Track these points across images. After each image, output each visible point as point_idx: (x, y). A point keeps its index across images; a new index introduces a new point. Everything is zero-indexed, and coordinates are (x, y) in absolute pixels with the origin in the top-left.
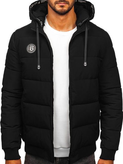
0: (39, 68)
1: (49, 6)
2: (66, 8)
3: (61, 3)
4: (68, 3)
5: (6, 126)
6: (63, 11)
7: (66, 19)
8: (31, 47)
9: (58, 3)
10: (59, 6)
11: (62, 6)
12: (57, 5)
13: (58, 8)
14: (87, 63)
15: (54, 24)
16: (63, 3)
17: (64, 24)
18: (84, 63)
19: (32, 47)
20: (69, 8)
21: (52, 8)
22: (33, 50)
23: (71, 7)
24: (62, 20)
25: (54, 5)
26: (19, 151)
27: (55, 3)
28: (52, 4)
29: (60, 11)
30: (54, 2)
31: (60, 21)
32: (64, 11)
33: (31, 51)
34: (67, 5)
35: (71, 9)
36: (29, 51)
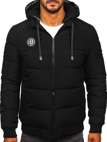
1: (41, 6)
2: (56, 7)
3: (52, 2)
4: (58, 2)
5: (6, 108)
6: (54, 9)
7: (57, 17)
8: (31, 41)
9: (49, 2)
10: (50, 6)
11: (53, 6)
12: (48, 4)
14: (73, 57)
15: (46, 21)
17: (55, 21)
18: (71, 57)
20: (59, 7)
21: (44, 7)
22: (33, 43)
23: (61, 6)
24: (53, 18)
25: (46, 4)
26: (16, 130)
27: (46, 3)
28: (44, 3)
29: (51, 10)
31: (51, 19)
34: (57, 4)
35: (61, 7)
36: (29, 45)
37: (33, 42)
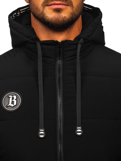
0: (42, 134)
2: (66, 14)
4: (70, 4)
6: (61, 19)
8: (11, 99)
10: (51, 11)
11: (58, 11)
13: (50, 14)
16: (59, 2)
19: (13, 98)
20: (72, 14)
22: (15, 104)
25: (41, 9)
28: (37, 8)
30: (41, 3)
32: (63, 21)
33: (12, 105)
34: (69, 8)
36: (7, 107)
37: (15, 102)
